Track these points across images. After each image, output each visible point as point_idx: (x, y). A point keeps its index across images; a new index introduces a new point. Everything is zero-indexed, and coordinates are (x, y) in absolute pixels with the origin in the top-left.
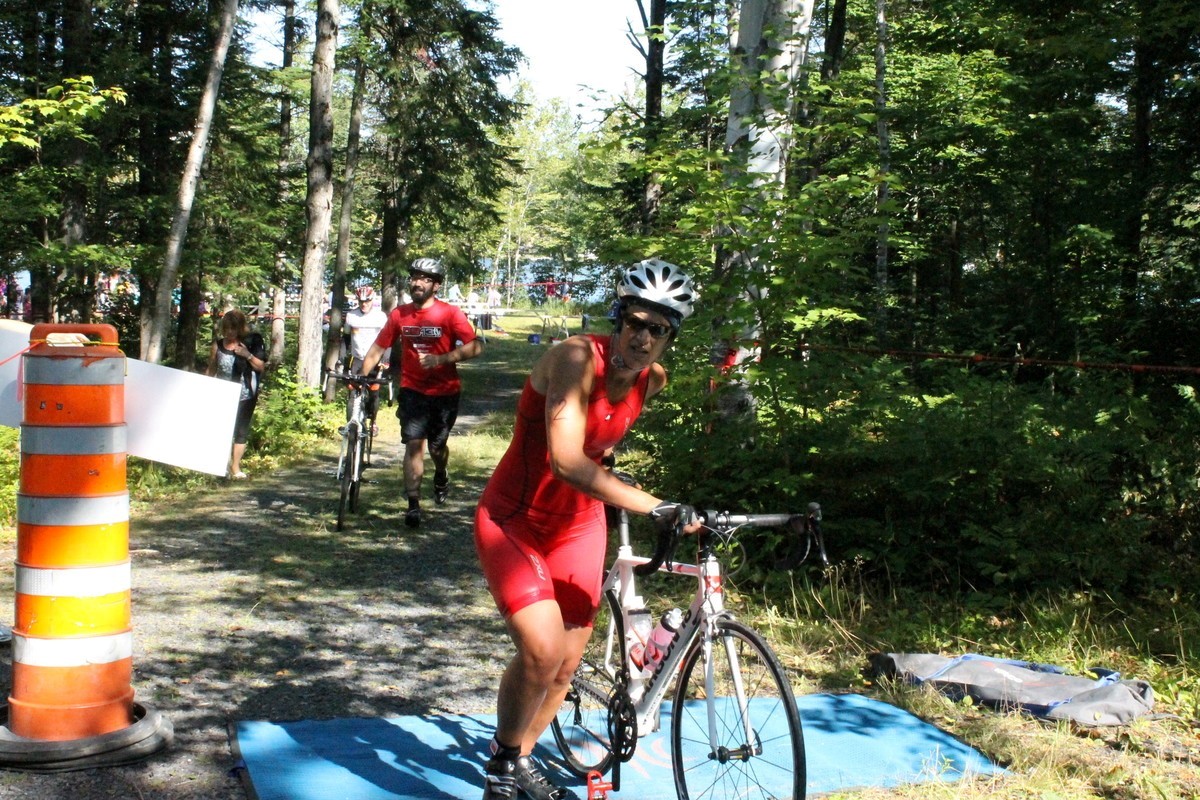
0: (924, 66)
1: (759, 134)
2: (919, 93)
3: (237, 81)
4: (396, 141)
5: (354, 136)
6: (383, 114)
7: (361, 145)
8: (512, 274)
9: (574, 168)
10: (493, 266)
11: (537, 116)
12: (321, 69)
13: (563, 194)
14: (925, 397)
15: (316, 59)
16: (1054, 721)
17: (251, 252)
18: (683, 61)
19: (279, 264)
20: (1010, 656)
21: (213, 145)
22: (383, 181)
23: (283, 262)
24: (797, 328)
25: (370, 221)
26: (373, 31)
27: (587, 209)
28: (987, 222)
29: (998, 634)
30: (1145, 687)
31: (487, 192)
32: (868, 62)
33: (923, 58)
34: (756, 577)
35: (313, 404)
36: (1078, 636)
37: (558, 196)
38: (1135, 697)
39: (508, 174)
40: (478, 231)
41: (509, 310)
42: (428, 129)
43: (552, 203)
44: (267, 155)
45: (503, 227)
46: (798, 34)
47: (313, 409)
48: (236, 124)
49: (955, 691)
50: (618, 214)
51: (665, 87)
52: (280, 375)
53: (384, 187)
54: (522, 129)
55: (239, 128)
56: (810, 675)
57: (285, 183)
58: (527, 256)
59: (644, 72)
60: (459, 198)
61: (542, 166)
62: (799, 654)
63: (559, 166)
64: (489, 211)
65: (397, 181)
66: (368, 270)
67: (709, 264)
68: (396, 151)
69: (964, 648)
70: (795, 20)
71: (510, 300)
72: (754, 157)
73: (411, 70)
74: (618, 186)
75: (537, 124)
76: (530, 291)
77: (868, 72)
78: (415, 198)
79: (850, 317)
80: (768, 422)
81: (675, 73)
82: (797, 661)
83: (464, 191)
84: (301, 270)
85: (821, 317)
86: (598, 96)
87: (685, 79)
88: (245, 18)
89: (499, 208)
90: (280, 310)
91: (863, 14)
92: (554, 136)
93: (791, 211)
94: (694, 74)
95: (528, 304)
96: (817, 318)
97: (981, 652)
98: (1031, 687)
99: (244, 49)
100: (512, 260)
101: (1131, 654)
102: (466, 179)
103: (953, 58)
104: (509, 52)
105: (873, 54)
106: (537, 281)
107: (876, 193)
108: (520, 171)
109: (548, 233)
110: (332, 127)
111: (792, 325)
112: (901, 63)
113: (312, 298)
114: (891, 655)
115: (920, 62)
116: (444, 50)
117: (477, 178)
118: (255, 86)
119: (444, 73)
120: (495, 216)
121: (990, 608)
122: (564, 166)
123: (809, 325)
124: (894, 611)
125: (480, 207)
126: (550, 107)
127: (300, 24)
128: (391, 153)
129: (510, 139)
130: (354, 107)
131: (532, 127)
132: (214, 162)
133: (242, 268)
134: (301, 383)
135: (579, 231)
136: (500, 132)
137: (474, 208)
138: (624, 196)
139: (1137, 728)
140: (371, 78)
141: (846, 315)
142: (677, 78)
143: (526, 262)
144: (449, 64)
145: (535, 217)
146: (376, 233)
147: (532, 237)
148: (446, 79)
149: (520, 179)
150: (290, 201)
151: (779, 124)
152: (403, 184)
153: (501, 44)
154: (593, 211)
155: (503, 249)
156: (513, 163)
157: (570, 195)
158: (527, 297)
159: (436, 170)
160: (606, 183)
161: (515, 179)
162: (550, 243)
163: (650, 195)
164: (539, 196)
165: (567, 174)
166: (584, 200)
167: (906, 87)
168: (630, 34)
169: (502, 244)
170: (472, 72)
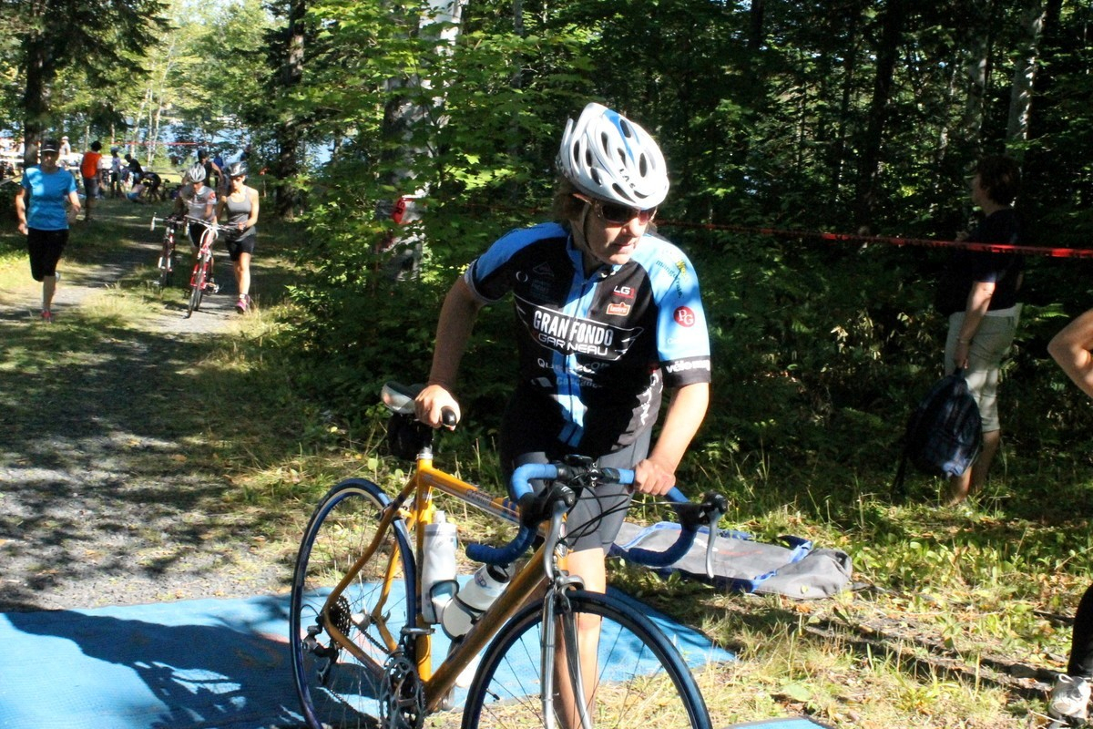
8: (153, 134)
9: (215, 34)
10: (134, 123)
13: (204, 59)
22: (26, 32)
25: (10, 75)
27: (227, 74)
31: (135, 48)
39: (151, 29)
40: (122, 89)
43: (193, 66)
45: (148, 85)
53: (28, 37)
58: (168, 117)
60: (108, 50)
61: (185, 29)
63: (200, 29)
64: (136, 67)
66: (10, 122)
71: (151, 158)
74: (262, 50)
76: (170, 150)
78: (60, 51)
83: (112, 46)
89: (146, 65)
95: (168, 163)
100: (154, 122)
102: (114, 34)
106: (177, 141)
108: (167, 29)
109: (189, 95)
117: (126, 34)
120: (141, 71)
122: (206, 32)
125: (125, 63)
135: (219, 94)
137: (121, 63)
138: (268, 60)
147: (172, 98)
152: (47, 33)
154: (233, 76)
155: (145, 109)
156: (160, 22)
157: (211, 59)
158: (167, 156)
159: (81, 24)
160: (250, 47)
161: (164, 37)
162: (191, 104)
163: (292, 61)
164: (181, 60)
165: (209, 39)
166: (224, 65)
169: (142, 104)
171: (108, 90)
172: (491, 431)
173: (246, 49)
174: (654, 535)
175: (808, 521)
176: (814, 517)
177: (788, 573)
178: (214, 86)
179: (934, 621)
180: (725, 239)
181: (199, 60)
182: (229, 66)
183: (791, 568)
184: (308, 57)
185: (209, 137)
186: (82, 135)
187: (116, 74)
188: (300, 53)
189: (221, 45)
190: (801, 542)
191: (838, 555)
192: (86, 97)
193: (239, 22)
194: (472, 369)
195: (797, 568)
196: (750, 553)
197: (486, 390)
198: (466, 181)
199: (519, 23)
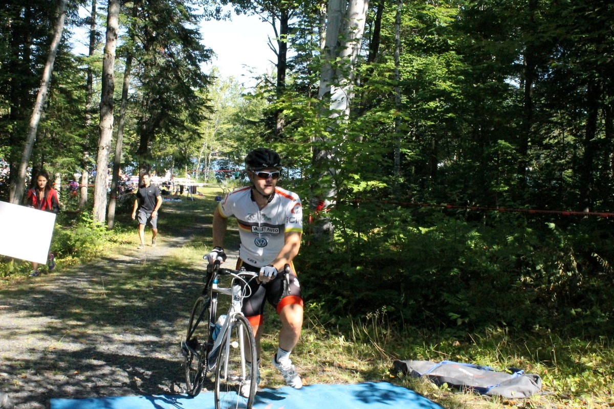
0: (419, 62)
1: (335, 90)
2: (416, 75)
3: (63, 62)
4: (147, 94)
5: (125, 91)
6: (141, 81)
7: (128, 97)
8: (208, 166)
9: (240, 112)
10: (197, 161)
11: (221, 85)
12: (108, 56)
13: (234, 125)
14: (420, 228)
15: (105, 51)
16: (491, 396)
17: (70, 151)
18: (296, 57)
19: (85, 158)
20: (466, 361)
21: (50, 94)
22: (140, 116)
23: (87, 156)
24: (354, 191)
25: (133, 137)
26: (136, 38)
27: (246, 133)
28: (450, 142)
29: (459, 350)
30: (537, 378)
31: (195, 122)
32: (391, 60)
33: (418, 58)
34: (333, 320)
35: (101, 231)
36: (501, 351)
37: (231, 126)
38: (533, 383)
39: (206, 114)
40: (190, 143)
41: (205, 184)
42: (164, 89)
43: (228, 129)
44: (79, 101)
45: (203, 141)
46: (356, 38)
47: (101, 233)
48: (63, 84)
49: (439, 381)
50: (262, 135)
51: (287, 71)
52: (84, 216)
53: (141, 119)
54: (213, 92)
55: (64, 86)
56: (362, 373)
57: (88, 116)
58: (215, 157)
59: (277, 63)
60: (180, 125)
61: (224, 110)
62: (356, 361)
63: (232, 110)
64: (195, 132)
65: (148, 115)
66: (132, 162)
67: (310, 158)
68: (147, 100)
69: (442, 358)
70: (354, 31)
71: (206, 179)
72: (333, 102)
73: (155, 58)
74: (262, 120)
75: (221, 89)
76: (216, 175)
77: (391, 64)
78: (157, 125)
79: (382, 185)
80: (339, 240)
81: (292, 64)
82: (355, 364)
83: (183, 122)
84: (96, 161)
85: (367, 185)
86: (252, 70)
87: (297, 67)
88: (69, 30)
89: (200, 131)
90: (85, 182)
91: (388, 35)
92: (230, 95)
93: (353, 130)
94: (302, 64)
95: (215, 181)
96: (365, 186)
97: (451, 360)
98: (478, 378)
99: (69, 46)
100: (208, 158)
101: (528, 360)
102: (184, 115)
103: (433, 58)
104: (207, 51)
105: (393, 56)
106: (220, 170)
107: (394, 126)
108: (212, 112)
109: (226, 145)
110: (114, 87)
111: (352, 189)
112: (407, 60)
113: (101, 175)
114: (404, 361)
115: (417, 60)
116: (174, 50)
117: (190, 115)
118: (74, 65)
119: (173, 60)
120: (199, 135)
121: (455, 337)
122: (235, 111)
123: (361, 189)
124: (405, 338)
125: (191, 130)
126: (228, 81)
127: (98, 34)
128: (145, 102)
129: (207, 95)
130: (126, 76)
131: (218, 91)
132: (51, 104)
133: (65, 159)
134: (95, 220)
135: (242, 144)
136: (201, 92)
137: (188, 130)
138: (265, 126)
139: (534, 400)
140: (135, 62)
141: (380, 184)
142: (294, 66)
143: (215, 159)
144: (176, 56)
145: (219, 137)
146: (136, 143)
147: (218, 147)
148: (174, 64)
149: (212, 116)
150: (91, 125)
151: (346, 85)
152: (151, 117)
153: (203, 46)
154: (250, 134)
155: (203, 153)
156: (208, 107)
157: (238, 125)
158: (215, 177)
159: (168, 111)
160: (256, 119)
161: (210, 116)
162: (227, 150)
163: (279, 126)
164: (222, 127)
165: (237, 115)
166: (245, 128)
167: (410, 73)
168: (270, 44)
169: (202, 150)
170: (187, 60)
171: (181, 144)
173: (254, 120)
178: (240, 139)
182: (247, 129)
184: (287, 123)
187: (186, 135)
188: (283, 121)
189: (243, 118)
192: (172, 149)
193: (253, 105)
199: (399, 101)
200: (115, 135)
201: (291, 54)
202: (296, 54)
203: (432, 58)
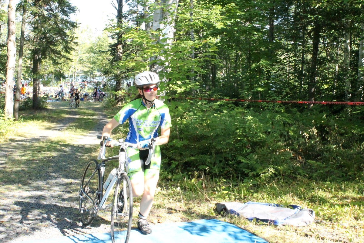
0: (204, 13)
4: (36, 35)
5: (23, 33)
6: (32, 27)
7: (25, 37)
8: (74, 80)
10: (68, 76)
12: (11, 10)
15: (9, 7)
22: (32, 48)
25: (28, 63)
27: (98, 59)
31: (67, 52)
33: (203, 11)
35: (11, 121)
39: (72, 45)
43: (87, 57)
45: (73, 63)
47: (11, 123)
51: (123, 19)
53: (33, 50)
59: (117, 15)
60: (58, 53)
61: (83, 45)
63: (88, 45)
64: (68, 58)
66: (28, 78)
68: (37, 38)
73: (41, 12)
74: (109, 50)
75: (81, 32)
76: (80, 85)
78: (44, 54)
81: (126, 15)
83: (60, 51)
84: (6, 77)
87: (129, 17)
89: (71, 57)
94: (132, 15)
100: (74, 75)
102: (60, 48)
104: (73, 7)
106: (82, 82)
108: (77, 45)
109: (86, 66)
112: (197, 12)
113: (9, 86)
116: (53, 6)
117: (64, 47)
119: (53, 13)
120: (70, 59)
122: (90, 46)
128: (35, 39)
130: (23, 24)
134: (6, 115)
135: (95, 65)
137: (63, 57)
138: (111, 54)
140: (28, 14)
142: (127, 17)
143: (79, 75)
144: (54, 11)
145: (81, 61)
146: (30, 66)
147: (80, 68)
148: (53, 15)
153: (71, 4)
154: (100, 59)
156: (75, 43)
157: (92, 54)
159: (50, 45)
160: (105, 50)
161: (76, 48)
162: (86, 69)
163: (119, 53)
164: (83, 55)
165: (91, 48)
166: (97, 56)
167: (198, 20)
168: (112, 3)
169: (71, 70)
170: (62, 12)
171: (59, 66)
172: (190, 173)
173: (104, 50)
174: (246, 206)
175: (299, 199)
176: (300, 198)
177: (293, 218)
178: (94, 63)
179: (345, 232)
180: (265, 105)
181: (89, 55)
182: (98, 56)
183: (294, 215)
184: (124, 52)
185: (93, 79)
186: (51, 81)
187: (62, 60)
188: (121, 51)
189: (95, 50)
190: (297, 207)
191: (310, 211)
192: (52, 69)
194: (182, 153)
195: (296, 216)
196: (280, 211)
197: (187, 160)
198: (178, 90)
199: (193, 37)
200: (17, 61)
201: (126, 9)
202: (129, 9)
203: (212, 11)
